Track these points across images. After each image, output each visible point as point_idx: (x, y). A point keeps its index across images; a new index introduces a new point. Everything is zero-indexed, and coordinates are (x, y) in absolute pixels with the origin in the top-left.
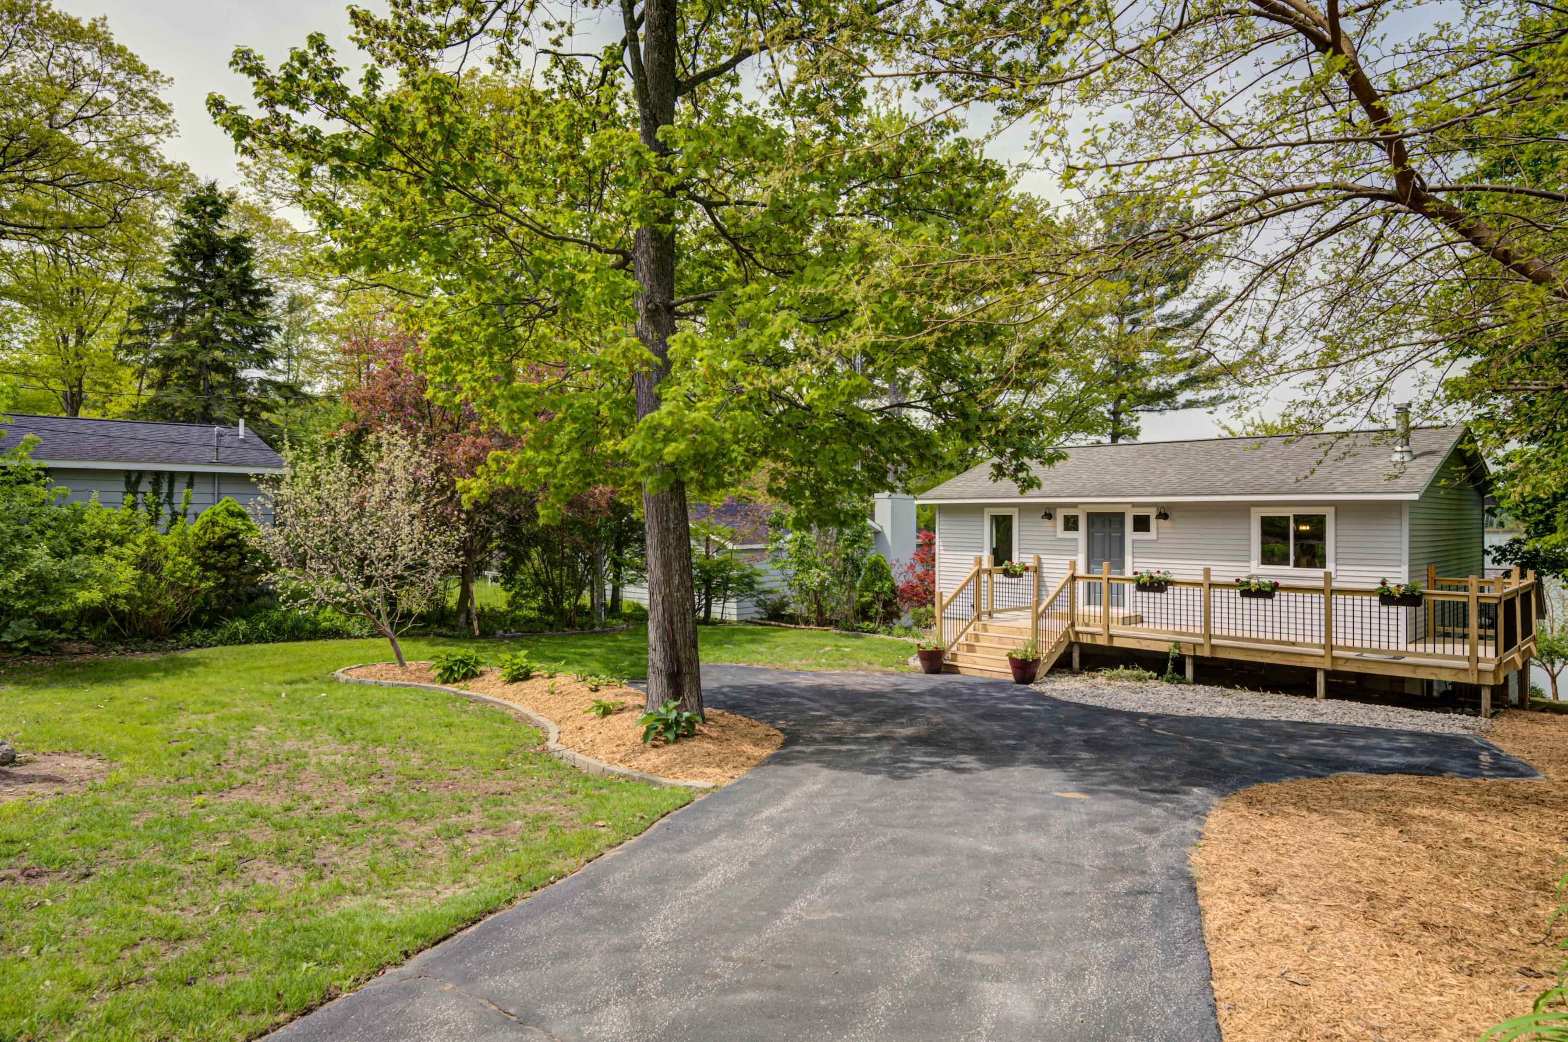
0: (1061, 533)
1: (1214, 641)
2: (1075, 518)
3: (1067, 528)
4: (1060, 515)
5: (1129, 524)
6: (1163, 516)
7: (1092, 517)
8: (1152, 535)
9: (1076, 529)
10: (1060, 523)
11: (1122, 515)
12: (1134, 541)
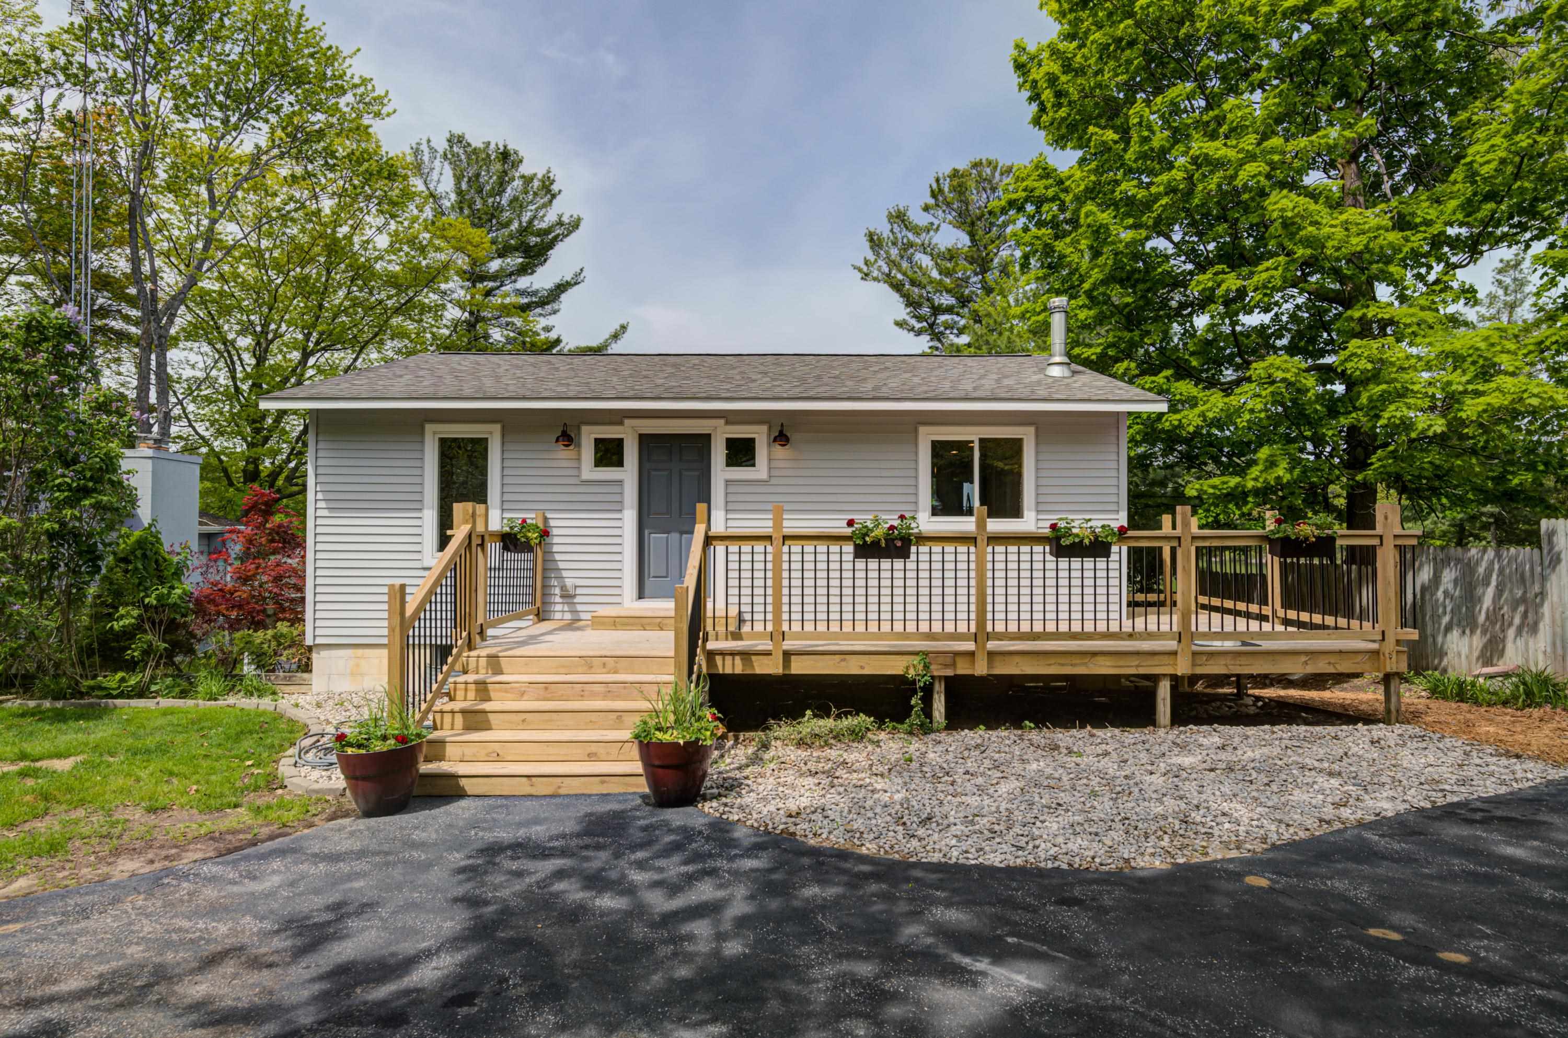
0: (589, 470)
1: (991, 645)
2: (619, 444)
3: (600, 462)
4: (588, 436)
5: (719, 454)
6: (781, 438)
7: (647, 442)
8: (760, 470)
9: (620, 463)
10: (588, 453)
11: (705, 440)
12: (728, 482)
